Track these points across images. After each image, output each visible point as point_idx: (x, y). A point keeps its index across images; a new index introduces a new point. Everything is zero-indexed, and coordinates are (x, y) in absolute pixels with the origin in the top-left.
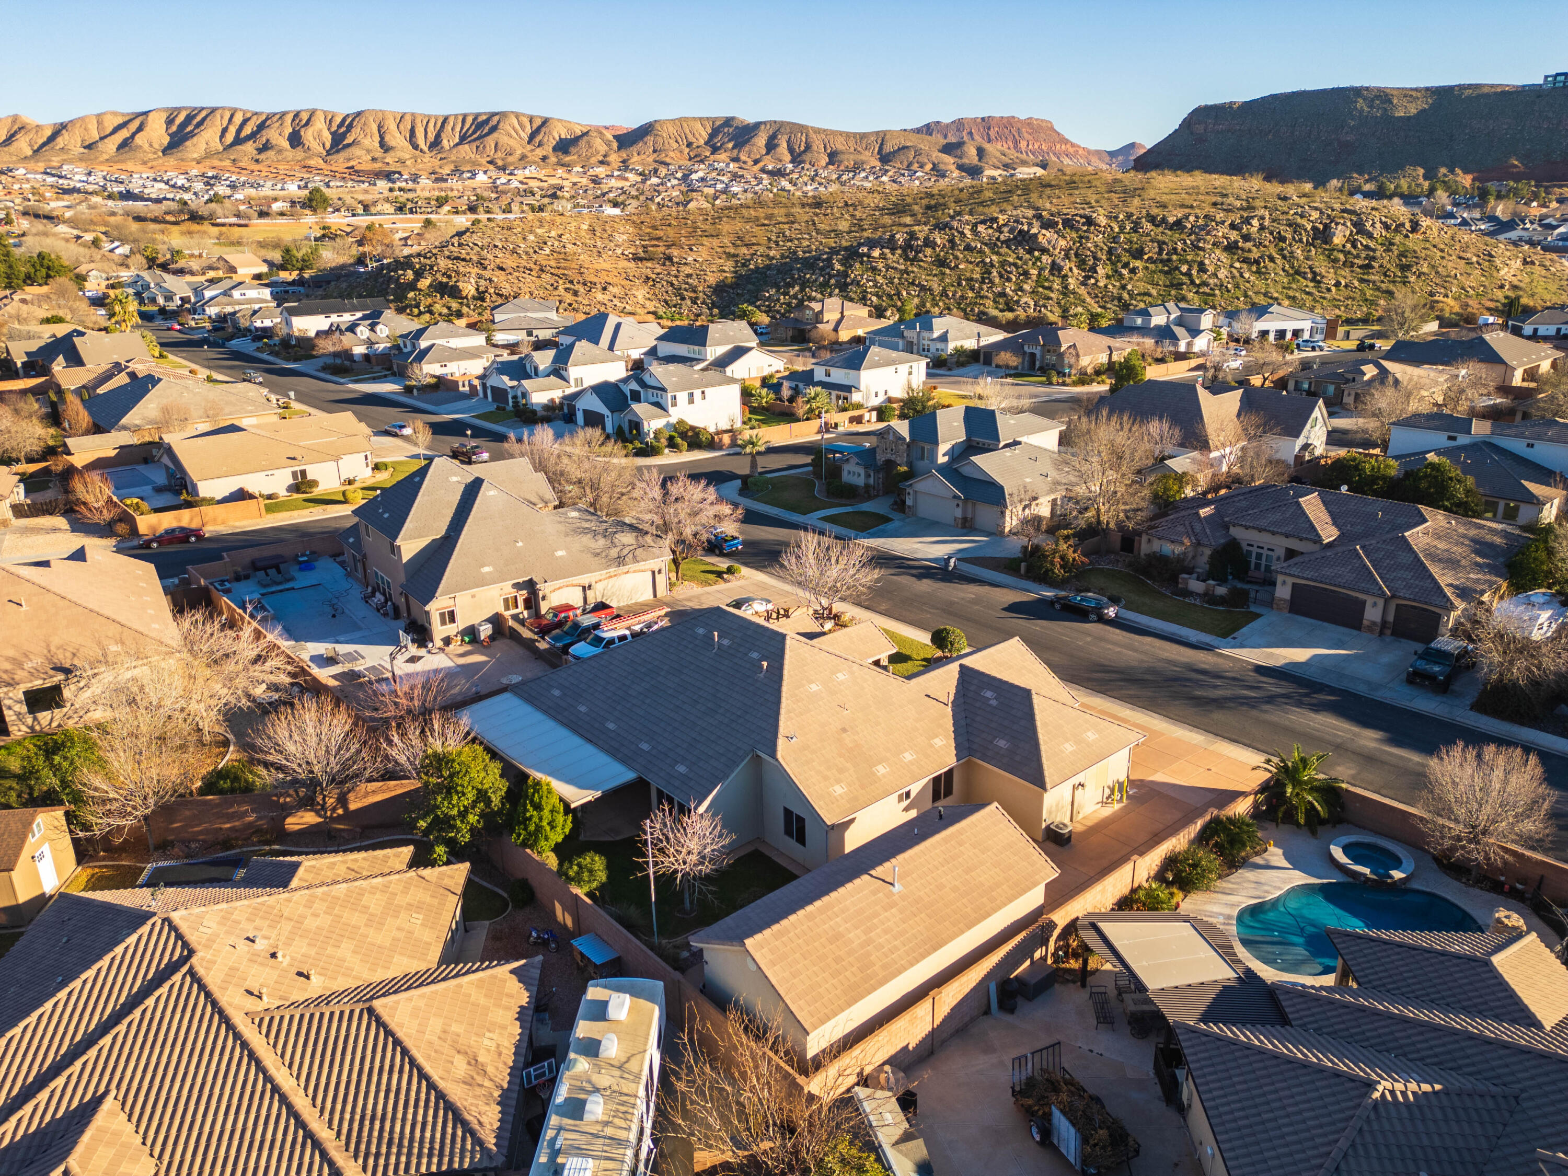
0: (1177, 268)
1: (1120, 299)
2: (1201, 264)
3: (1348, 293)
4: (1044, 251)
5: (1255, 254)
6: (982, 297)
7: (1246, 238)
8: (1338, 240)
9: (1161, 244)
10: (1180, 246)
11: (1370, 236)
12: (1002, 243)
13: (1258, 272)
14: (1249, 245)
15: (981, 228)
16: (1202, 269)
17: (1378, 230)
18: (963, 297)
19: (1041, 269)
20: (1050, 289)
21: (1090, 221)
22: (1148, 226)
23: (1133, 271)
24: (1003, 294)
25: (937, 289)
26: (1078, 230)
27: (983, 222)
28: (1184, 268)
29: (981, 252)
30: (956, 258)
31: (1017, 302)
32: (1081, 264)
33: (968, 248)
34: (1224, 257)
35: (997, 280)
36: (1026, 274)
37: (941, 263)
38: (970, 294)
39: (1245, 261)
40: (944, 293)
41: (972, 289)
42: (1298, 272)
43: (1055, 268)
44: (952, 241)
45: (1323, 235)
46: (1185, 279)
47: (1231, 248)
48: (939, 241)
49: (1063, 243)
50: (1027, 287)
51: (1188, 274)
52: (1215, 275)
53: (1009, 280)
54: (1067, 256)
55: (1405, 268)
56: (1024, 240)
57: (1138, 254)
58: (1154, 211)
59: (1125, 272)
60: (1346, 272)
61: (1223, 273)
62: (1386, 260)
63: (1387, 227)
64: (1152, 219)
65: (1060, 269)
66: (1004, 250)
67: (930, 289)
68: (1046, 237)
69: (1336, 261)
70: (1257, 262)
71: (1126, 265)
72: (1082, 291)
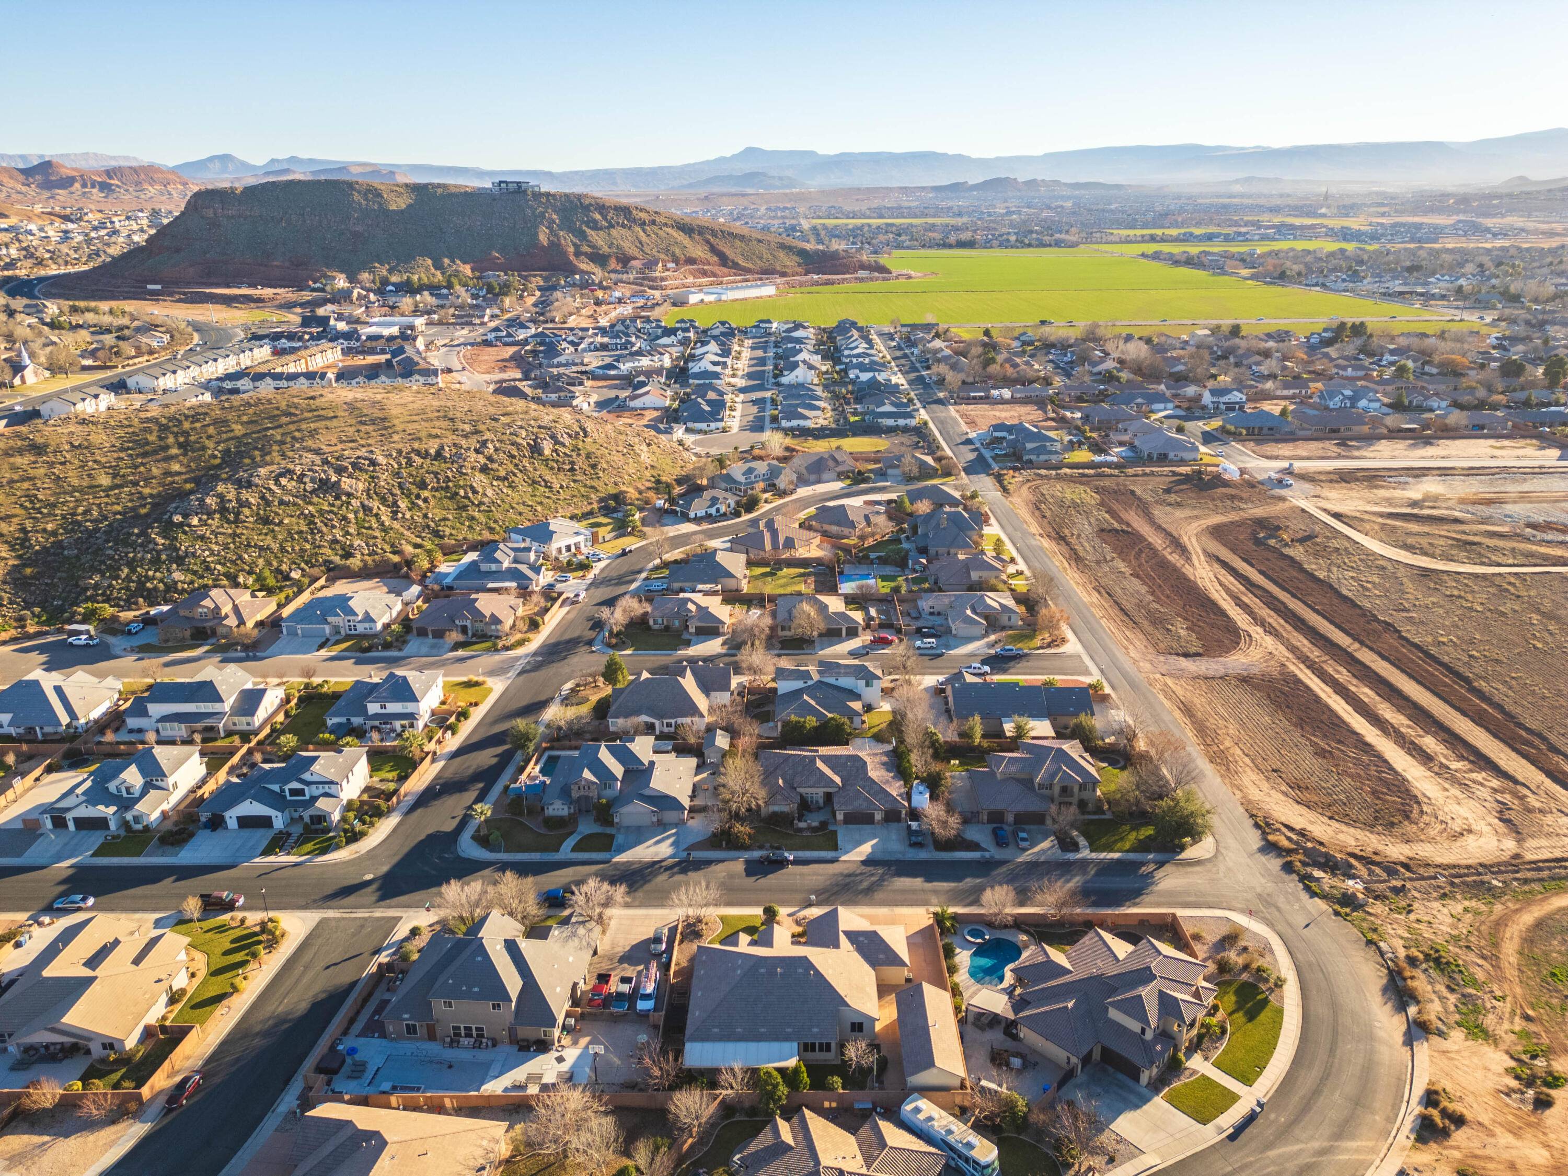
0: (457, 494)
1: (428, 527)
2: (472, 487)
3: (569, 492)
4: (349, 495)
5: (502, 473)
6: (320, 547)
7: (490, 459)
8: (547, 452)
9: (436, 474)
10: (450, 474)
11: (564, 445)
12: (311, 492)
13: (510, 486)
14: (495, 466)
15: (284, 481)
16: (475, 492)
17: (567, 441)
18: (303, 550)
19: (356, 513)
20: (370, 528)
21: (373, 463)
22: (418, 460)
23: (426, 500)
24: (335, 541)
25: (275, 547)
26: (366, 471)
27: (282, 475)
28: (462, 493)
29: (295, 504)
30: (277, 514)
31: (351, 546)
32: (383, 500)
33: (282, 503)
34: (483, 477)
35: (324, 529)
36: (345, 518)
37: (266, 521)
38: (308, 546)
39: (498, 479)
40: (282, 549)
41: (306, 541)
42: (534, 482)
43: (367, 509)
44: (263, 498)
45: (536, 449)
46: (466, 502)
47: (484, 470)
48: (252, 500)
49: (361, 486)
50: (352, 531)
51: (466, 497)
52: (485, 495)
53: (334, 527)
54: (369, 497)
55: (594, 467)
56: (325, 486)
57: (423, 485)
58: (416, 445)
59: (420, 502)
60: (561, 476)
61: (490, 492)
62: (580, 462)
63: (570, 436)
64: (418, 453)
65: (371, 510)
66: (315, 500)
67: (268, 548)
68: (346, 483)
69: (552, 468)
70: (506, 479)
71: (418, 497)
72: (396, 525)
